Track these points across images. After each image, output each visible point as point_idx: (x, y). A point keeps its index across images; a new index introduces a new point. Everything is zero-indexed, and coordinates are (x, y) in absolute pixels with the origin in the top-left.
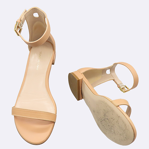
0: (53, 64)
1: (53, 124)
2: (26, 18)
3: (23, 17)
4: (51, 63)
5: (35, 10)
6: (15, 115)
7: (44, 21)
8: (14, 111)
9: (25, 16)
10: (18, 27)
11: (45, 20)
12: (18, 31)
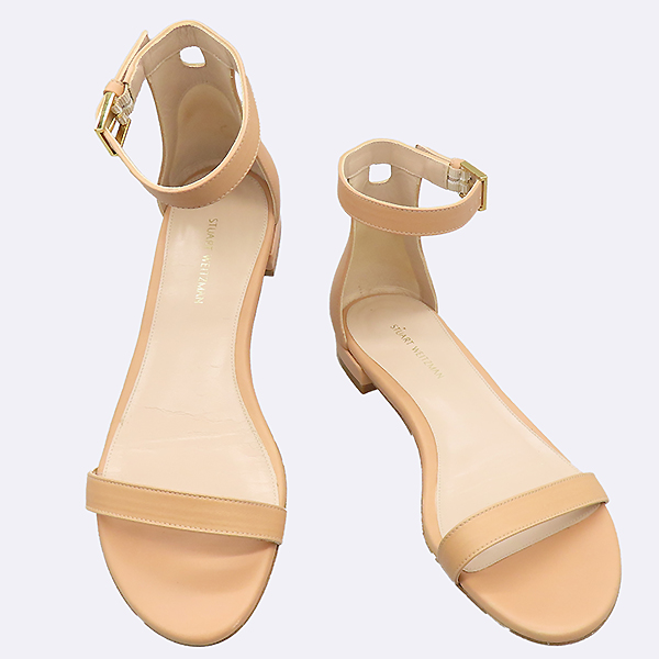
0: (269, 272)
1: (269, 552)
2: (146, 73)
3: (134, 69)
4: (262, 268)
5: (187, 34)
6: (100, 512)
7: (230, 84)
8: (98, 491)
9: (142, 62)
10: (113, 115)
11: (233, 79)
12: (112, 136)
